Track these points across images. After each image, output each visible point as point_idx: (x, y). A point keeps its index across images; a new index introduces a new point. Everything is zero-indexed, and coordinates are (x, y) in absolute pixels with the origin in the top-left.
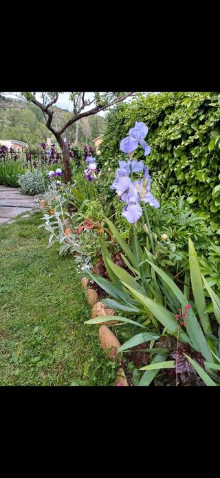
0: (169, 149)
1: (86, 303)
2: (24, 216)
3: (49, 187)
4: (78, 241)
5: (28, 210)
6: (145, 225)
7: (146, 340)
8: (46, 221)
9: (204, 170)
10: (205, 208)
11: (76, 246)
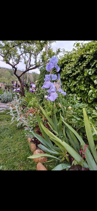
0: (67, 79)
1: (30, 151)
2: (1, 111)
3: (14, 98)
4: (26, 121)
5: (4, 109)
6: (60, 103)
7: (64, 168)
8: (10, 110)
9: (83, 85)
10: (85, 102)
11: (26, 123)
